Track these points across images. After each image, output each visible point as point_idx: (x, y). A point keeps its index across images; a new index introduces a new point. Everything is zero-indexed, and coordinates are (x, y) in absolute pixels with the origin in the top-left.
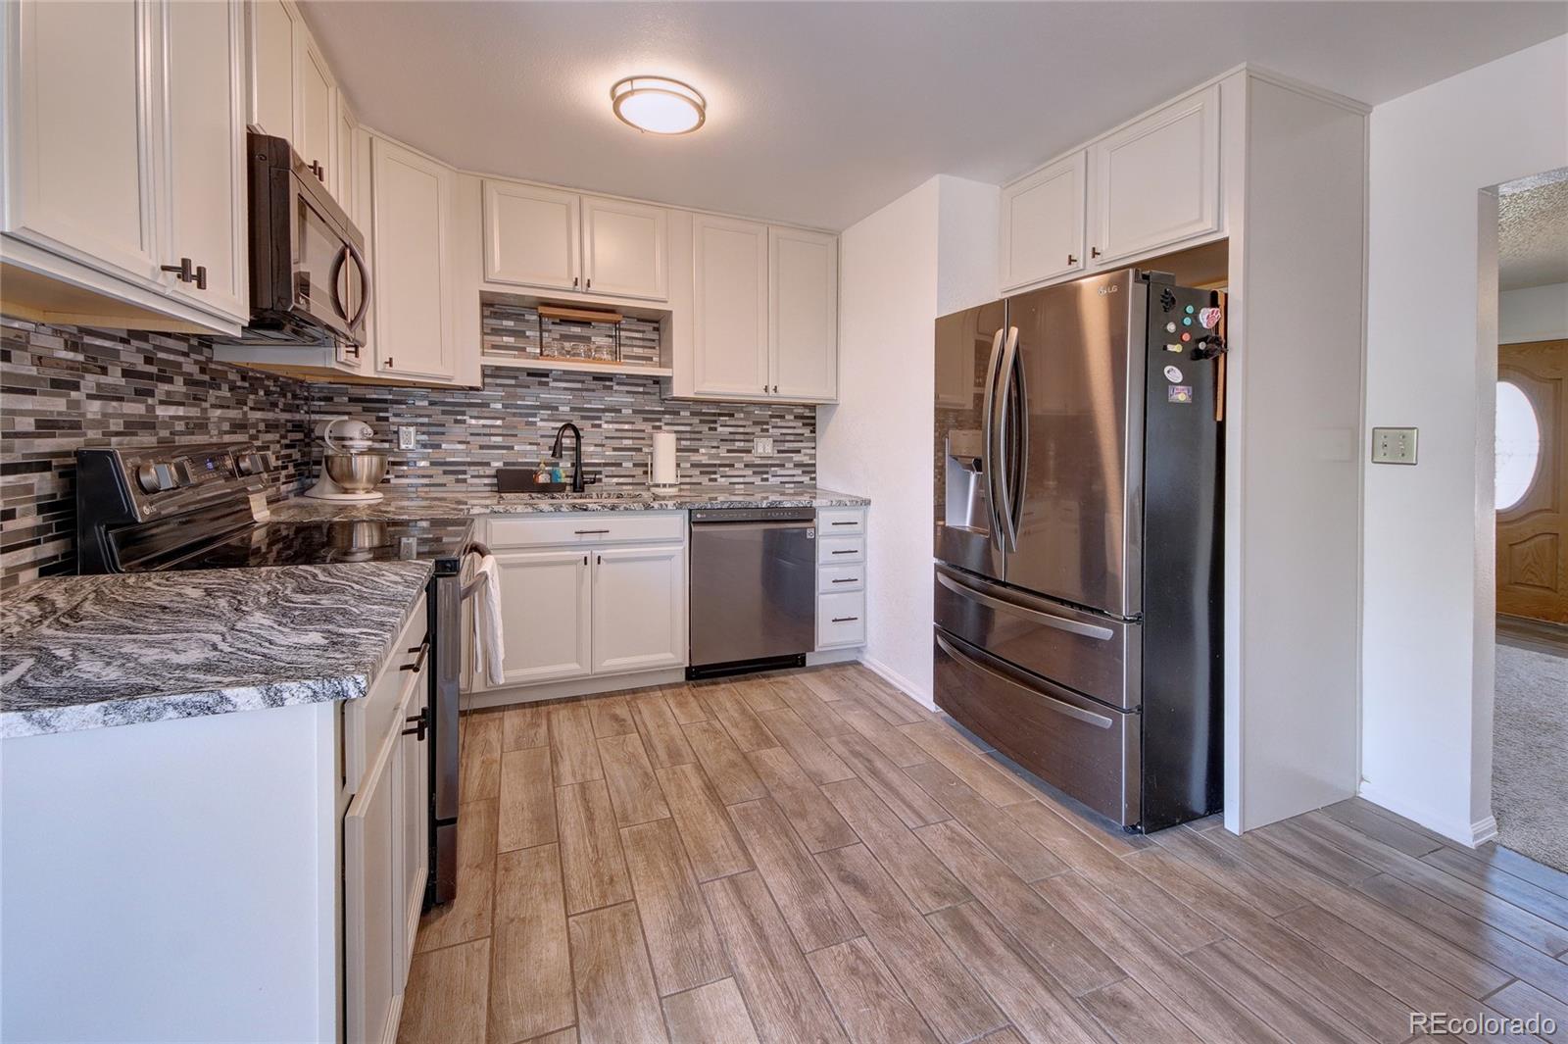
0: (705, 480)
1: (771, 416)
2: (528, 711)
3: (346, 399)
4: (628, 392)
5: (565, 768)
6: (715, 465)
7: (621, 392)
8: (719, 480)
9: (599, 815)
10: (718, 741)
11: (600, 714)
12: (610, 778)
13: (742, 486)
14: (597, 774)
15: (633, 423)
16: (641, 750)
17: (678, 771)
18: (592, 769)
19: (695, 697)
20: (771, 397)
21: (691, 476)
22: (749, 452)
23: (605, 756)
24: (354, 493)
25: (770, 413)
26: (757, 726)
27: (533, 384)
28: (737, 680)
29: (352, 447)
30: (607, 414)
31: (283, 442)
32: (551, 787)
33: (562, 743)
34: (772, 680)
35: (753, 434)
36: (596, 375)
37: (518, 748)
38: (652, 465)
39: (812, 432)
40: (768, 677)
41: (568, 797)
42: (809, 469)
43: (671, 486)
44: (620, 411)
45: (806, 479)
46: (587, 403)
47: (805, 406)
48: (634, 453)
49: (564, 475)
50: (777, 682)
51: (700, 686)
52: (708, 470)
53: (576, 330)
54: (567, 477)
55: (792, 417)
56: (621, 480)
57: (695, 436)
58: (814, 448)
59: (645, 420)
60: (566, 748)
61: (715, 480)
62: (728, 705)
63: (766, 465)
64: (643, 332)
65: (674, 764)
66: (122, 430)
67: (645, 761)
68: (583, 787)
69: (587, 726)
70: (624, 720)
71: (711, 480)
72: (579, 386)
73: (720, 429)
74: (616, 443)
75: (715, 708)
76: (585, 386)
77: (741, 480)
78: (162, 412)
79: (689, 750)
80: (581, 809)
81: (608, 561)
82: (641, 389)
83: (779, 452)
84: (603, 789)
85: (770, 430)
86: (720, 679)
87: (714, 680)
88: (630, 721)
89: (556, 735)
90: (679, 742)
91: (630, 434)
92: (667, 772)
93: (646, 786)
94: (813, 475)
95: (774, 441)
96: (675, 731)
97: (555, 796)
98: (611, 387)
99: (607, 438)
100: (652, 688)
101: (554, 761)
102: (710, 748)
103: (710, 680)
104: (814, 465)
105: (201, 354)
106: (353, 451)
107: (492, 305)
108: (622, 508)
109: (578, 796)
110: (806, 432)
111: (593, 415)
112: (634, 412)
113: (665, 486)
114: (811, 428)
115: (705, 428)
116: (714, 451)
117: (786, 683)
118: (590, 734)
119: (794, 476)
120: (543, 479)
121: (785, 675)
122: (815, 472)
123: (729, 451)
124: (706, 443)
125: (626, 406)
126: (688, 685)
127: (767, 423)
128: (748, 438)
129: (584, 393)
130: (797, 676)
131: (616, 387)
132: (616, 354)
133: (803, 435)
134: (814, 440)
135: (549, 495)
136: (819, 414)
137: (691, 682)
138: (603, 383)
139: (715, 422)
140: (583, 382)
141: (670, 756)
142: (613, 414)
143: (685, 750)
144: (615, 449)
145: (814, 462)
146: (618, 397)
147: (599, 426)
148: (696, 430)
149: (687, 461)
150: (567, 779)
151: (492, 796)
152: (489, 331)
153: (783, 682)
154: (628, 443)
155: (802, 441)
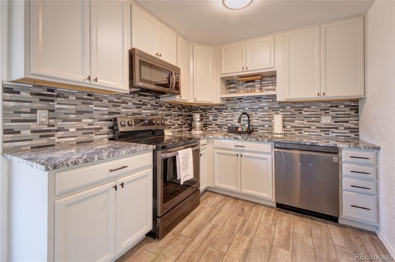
0: (297, 132)
1: (330, 107)
2: (224, 197)
3: (200, 109)
4: (267, 102)
5: (216, 218)
6: (301, 127)
7: (264, 102)
8: (303, 133)
9: (209, 238)
10: (267, 235)
11: (240, 207)
12: (224, 227)
13: (315, 136)
14: (220, 225)
15: (268, 112)
16: (240, 224)
17: (244, 238)
18: (221, 222)
19: (274, 214)
20: (323, 98)
21: (291, 131)
22: (319, 122)
23: (229, 220)
24: (196, 131)
25: (330, 105)
26: (288, 238)
27: (238, 102)
28: (298, 216)
29: (196, 120)
30: (259, 109)
31: (184, 119)
32: (207, 222)
33: (222, 210)
34: (314, 222)
35: (321, 114)
36: (256, 97)
37: (212, 207)
38: (274, 126)
39: (355, 113)
40: (313, 220)
41: (209, 226)
42: (355, 131)
43: (281, 134)
44: (264, 108)
45: (352, 135)
46: (254, 106)
47: (351, 101)
48: (269, 122)
49: (245, 129)
50: (316, 224)
51: (280, 211)
52: (298, 129)
53: (250, 84)
54: (246, 129)
55: (343, 106)
56: (265, 131)
57: (293, 116)
58: (358, 120)
59: (273, 111)
60: (222, 212)
61: (302, 133)
62: (285, 223)
63: (328, 128)
64: (272, 80)
65: (244, 235)
66: (132, 114)
67: (237, 229)
68: (214, 226)
69: (233, 208)
70: (244, 211)
71: (299, 133)
72: (251, 101)
73: (304, 113)
74: (263, 119)
75: (278, 222)
76: (253, 101)
77: (315, 134)
78: (143, 111)
79: (254, 233)
80: (207, 233)
81: (246, 157)
82: (271, 100)
83: (335, 122)
84: (218, 230)
85: (330, 113)
86: (290, 212)
87: (288, 211)
88: (246, 213)
89: (223, 207)
90: (254, 228)
91: (267, 116)
92: (240, 236)
93: (229, 237)
94: (357, 133)
95: (332, 117)
96: (256, 223)
97: (206, 225)
98: (261, 101)
99: (259, 117)
100: (262, 205)
101: (215, 215)
102: (262, 236)
103: (286, 211)
104: (358, 129)
105: (157, 100)
106: (196, 121)
107: (229, 81)
108: (249, 140)
109: (210, 229)
110: (353, 113)
111: (255, 110)
112: (269, 108)
113: (278, 134)
114: (356, 111)
115: (297, 113)
116: (301, 122)
117: (320, 226)
118: (231, 212)
119: (345, 133)
120: (239, 130)
121: (323, 222)
122: (358, 132)
123: (308, 122)
124: (297, 119)
125: (266, 106)
126: (276, 209)
127: (328, 110)
128: (319, 116)
129: (253, 103)
130: (329, 225)
131: (262, 100)
132: (261, 89)
133: (350, 114)
134: (358, 116)
135: (240, 135)
136: (360, 104)
137: (278, 208)
138: (258, 99)
139: (302, 110)
140: (252, 100)
141: (246, 231)
142: (262, 109)
143: (253, 232)
144: (262, 121)
145: (357, 127)
146: (264, 104)
147: (257, 113)
148: (293, 113)
149: (289, 125)
150: (213, 222)
151: (194, 217)
152: (228, 88)
153: (318, 225)
154: (267, 119)
155: (350, 117)
